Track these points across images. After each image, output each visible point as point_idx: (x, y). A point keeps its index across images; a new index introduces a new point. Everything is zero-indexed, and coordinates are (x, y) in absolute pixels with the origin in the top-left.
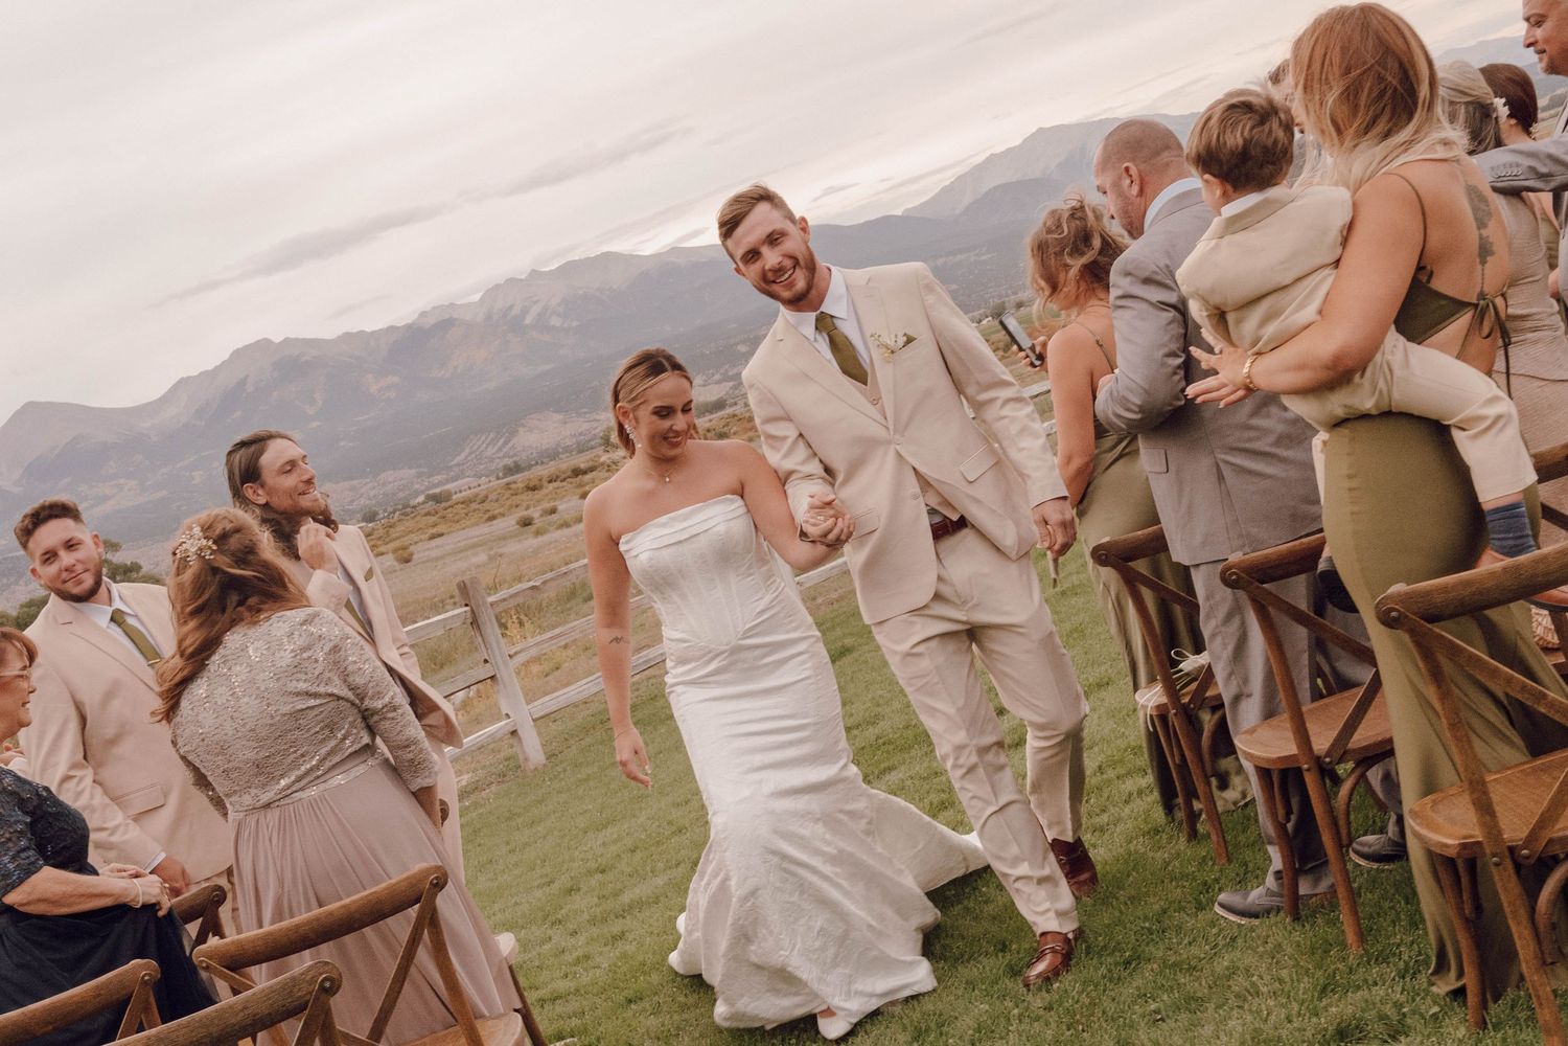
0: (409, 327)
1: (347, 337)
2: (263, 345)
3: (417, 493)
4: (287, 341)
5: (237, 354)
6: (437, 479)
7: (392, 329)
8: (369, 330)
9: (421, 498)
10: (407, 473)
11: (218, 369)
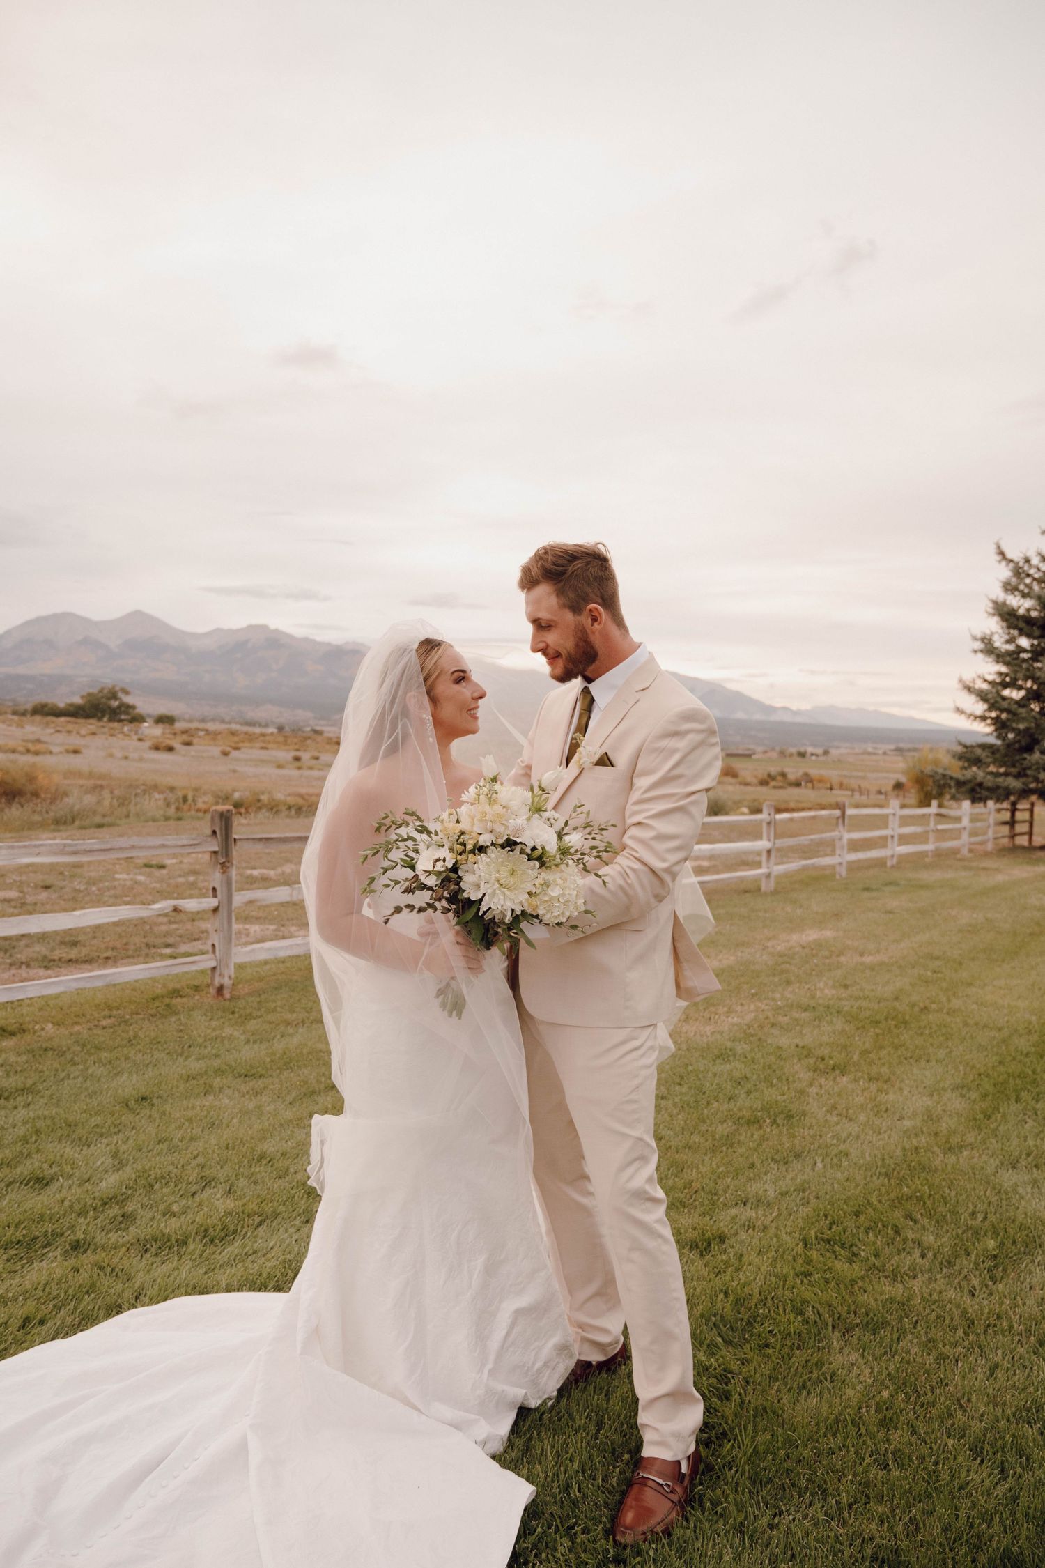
0: (337, 646)
1: (306, 640)
2: (264, 628)
3: (309, 725)
4: (276, 631)
5: (250, 627)
6: (322, 722)
7: (329, 644)
8: (318, 639)
9: (308, 729)
10: (309, 714)
11: (238, 630)
